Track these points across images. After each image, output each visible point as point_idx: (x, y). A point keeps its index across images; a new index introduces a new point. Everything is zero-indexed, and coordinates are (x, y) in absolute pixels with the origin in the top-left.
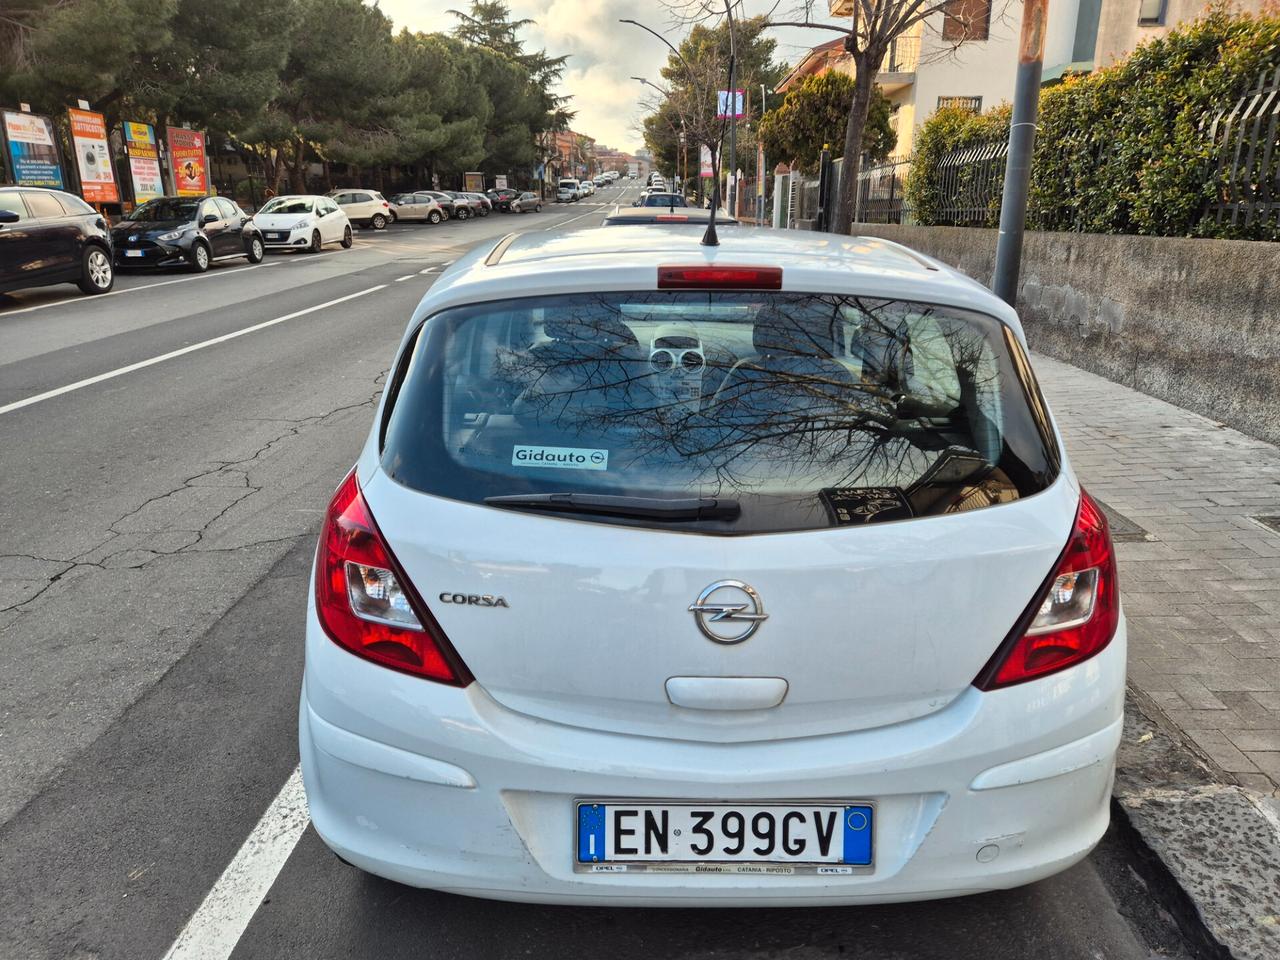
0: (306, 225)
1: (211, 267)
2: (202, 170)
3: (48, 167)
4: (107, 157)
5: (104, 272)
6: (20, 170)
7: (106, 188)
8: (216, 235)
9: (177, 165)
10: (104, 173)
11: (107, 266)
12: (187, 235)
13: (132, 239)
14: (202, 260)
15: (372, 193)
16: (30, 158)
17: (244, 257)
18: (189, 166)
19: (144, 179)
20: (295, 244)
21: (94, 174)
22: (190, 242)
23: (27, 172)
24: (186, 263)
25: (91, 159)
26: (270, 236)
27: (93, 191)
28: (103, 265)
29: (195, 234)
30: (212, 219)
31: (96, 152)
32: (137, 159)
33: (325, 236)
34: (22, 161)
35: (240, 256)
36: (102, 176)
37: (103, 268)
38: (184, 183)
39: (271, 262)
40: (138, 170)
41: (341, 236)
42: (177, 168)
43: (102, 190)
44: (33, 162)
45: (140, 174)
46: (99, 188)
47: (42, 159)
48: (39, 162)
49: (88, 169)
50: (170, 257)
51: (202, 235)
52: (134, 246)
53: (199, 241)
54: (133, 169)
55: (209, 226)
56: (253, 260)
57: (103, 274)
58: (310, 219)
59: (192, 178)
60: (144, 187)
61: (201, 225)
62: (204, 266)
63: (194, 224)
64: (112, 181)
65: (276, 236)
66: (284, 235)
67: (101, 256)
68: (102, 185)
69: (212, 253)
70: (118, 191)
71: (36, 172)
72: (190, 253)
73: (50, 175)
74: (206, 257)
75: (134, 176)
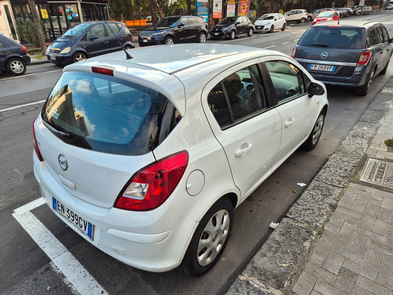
0: (270, 24)
1: (236, 38)
2: (247, 6)
3: (205, 8)
4: (221, 5)
5: (204, 40)
6: (199, 10)
7: (219, 14)
8: (239, 28)
9: (240, 5)
10: (220, 9)
11: (205, 38)
12: (230, 29)
13: (217, 30)
14: (233, 36)
15: (303, 10)
16: (201, 6)
17: (247, 35)
18: (244, 6)
19: (230, 11)
20: (265, 30)
21: (217, 10)
22: (231, 31)
23: (200, 10)
24: (228, 37)
25: (217, 5)
26: (258, 27)
27: (215, 15)
28: (204, 38)
29: (233, 28)
30: (239, 23)
31: (218, 3)
32: (229, 4)
33: (275, 27)
34: (199, 7)
35: (245, 35)
36: (219, 10)
37: (204, 39)
38: (241, 11)
39: (255, 36)
40: (229, 8)
41: (281, 27)
42: (240, 7)
43: (218, 15)
44: (202, 7)
45: (229, 9)
46: (217, 14)
47: (204, 6)
48: (204, 7)
49: (216, 9)
50: (225, 35)
51: (235, 28)
52: (217, 32)
53: (234, 30)
54: (228, 8)
55: (238, 25)
56: (249, 36)
57: (203, 40)
58: (272, 22)
59: (244, 9)
60: (230, 13)
61: (236, 25)
62: (233, 38)
63: (233, 25)
64: (221, 12)
65: (260, 27)
66: (262, 27)
67: (204, 35)
68: (218, 13)
69: (237, 33)
70: (222, 15)
71: (202, 10)
72: (230, 34)
73: (205, 11)
74: (234, 35)
75: (227, 10)
